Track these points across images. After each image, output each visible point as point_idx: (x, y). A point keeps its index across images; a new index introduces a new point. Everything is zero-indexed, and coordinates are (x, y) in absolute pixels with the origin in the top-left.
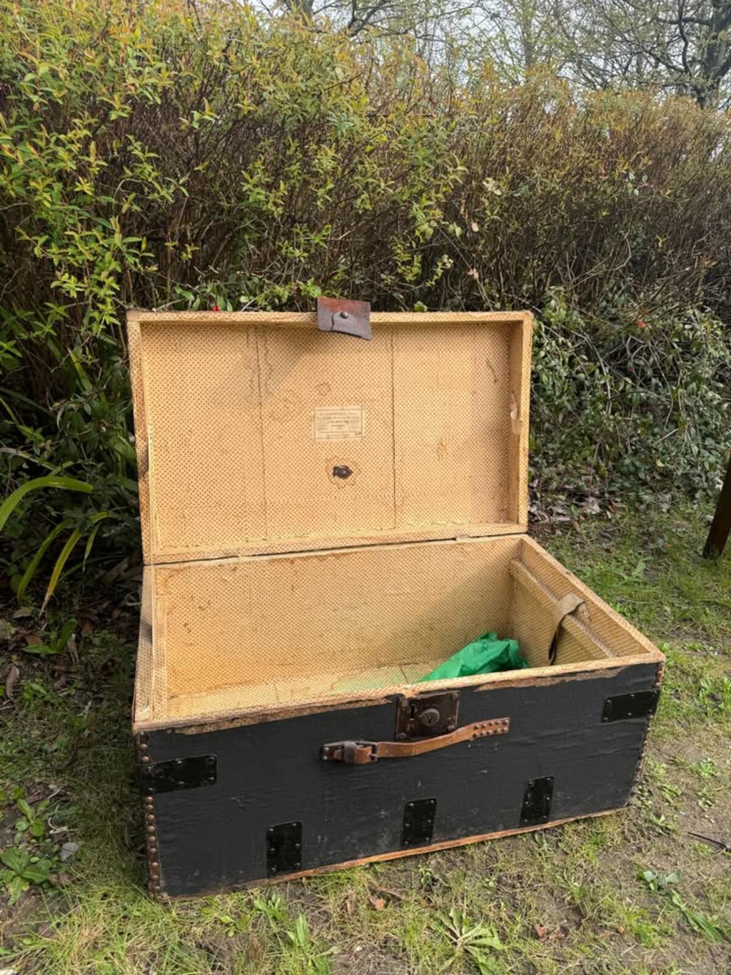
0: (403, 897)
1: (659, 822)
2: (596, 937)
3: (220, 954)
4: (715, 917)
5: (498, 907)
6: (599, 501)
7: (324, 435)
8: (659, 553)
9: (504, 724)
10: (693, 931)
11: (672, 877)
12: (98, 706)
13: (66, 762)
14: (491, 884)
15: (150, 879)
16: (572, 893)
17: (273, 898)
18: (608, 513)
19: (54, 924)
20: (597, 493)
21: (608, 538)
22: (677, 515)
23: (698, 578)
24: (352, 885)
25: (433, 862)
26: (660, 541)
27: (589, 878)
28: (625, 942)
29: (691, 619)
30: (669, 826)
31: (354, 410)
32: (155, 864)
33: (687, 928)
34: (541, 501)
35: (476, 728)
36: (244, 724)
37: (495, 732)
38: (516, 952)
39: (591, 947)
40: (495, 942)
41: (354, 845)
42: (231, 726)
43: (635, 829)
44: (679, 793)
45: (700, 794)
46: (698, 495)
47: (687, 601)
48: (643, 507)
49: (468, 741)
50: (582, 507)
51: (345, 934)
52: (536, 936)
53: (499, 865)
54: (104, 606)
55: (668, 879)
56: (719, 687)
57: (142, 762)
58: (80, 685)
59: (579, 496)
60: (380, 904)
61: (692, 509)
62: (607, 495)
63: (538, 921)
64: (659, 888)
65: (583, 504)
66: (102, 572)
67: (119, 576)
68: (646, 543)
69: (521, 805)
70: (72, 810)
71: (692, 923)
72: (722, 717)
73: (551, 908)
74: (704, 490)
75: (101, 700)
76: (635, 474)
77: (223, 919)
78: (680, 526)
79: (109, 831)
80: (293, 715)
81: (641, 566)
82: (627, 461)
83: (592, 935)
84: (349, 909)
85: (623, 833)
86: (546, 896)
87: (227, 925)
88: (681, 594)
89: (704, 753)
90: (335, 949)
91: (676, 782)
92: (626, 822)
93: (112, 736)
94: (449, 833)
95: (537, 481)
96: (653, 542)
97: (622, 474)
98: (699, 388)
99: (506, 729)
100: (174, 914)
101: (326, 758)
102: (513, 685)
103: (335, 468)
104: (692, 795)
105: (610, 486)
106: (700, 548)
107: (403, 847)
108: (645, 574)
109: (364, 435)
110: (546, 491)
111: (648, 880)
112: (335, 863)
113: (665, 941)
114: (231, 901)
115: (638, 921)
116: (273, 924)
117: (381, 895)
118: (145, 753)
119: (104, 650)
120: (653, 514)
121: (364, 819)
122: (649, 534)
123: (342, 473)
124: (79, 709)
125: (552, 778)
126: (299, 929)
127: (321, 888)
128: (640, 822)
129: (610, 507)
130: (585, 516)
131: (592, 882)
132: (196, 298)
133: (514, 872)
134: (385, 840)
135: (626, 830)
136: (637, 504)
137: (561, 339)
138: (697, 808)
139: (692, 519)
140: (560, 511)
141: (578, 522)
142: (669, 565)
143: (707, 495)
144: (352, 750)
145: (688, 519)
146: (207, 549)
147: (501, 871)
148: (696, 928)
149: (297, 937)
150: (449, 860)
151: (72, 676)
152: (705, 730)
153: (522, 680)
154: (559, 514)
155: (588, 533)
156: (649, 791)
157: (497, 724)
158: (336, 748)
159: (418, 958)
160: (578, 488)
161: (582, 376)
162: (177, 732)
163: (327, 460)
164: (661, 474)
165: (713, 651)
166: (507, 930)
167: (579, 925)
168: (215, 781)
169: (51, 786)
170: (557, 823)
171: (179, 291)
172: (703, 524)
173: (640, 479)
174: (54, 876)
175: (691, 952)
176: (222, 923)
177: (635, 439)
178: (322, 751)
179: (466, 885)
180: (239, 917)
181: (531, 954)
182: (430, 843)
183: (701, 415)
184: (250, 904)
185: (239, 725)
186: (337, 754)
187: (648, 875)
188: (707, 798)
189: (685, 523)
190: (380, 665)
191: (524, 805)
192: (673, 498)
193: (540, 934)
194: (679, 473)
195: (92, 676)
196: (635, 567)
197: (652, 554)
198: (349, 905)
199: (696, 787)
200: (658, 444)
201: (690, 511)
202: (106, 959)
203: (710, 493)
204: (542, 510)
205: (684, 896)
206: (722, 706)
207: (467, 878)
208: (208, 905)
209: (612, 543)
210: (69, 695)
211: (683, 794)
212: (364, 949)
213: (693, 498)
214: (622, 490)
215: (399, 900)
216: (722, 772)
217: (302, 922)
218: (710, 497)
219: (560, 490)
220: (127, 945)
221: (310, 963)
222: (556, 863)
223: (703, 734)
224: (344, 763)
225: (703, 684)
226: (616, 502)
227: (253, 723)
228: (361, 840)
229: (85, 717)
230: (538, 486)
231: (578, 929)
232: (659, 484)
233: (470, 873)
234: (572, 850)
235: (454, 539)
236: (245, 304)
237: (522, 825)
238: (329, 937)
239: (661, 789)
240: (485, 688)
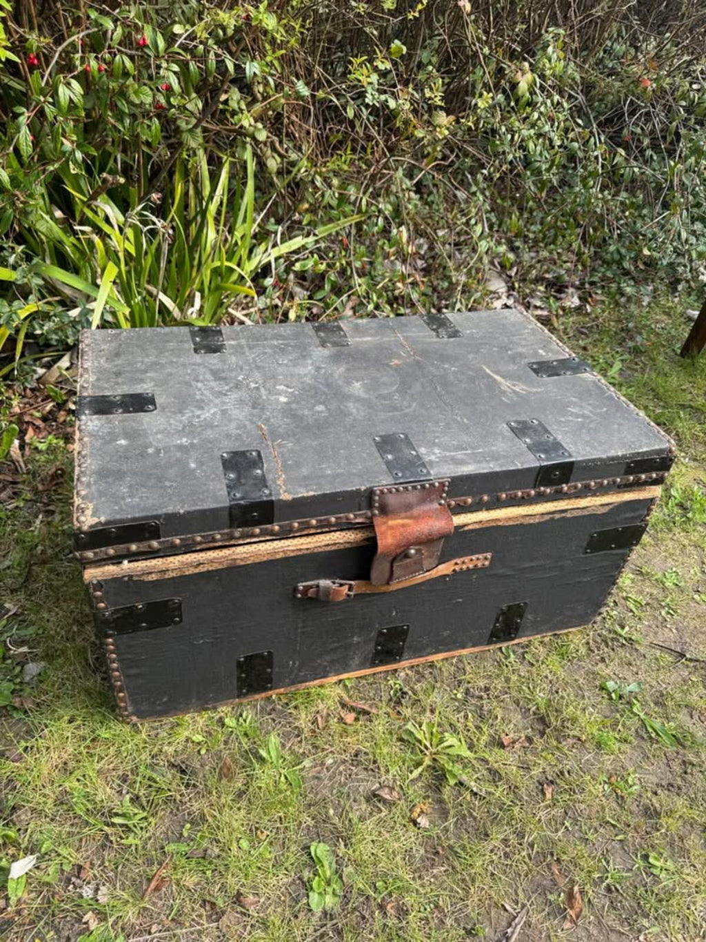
0: (374, 711)
1: (623, 633)
2: (559, 746)
3: (194, 773)
4: (672, 724)
5: (466, 717)
6: (579, 292)
8: (636, 351)
9: (486, 559)
10: (651, 738)
11: (633, 687)
12: (50, 519)
13: (21, 580)
14: (459, 696)
15: (117, 706)
16: (537, 704)
17: (244, 715)
18: (588, 307)
19: (21, 750)
20: (577, 283)
21: (585, 334)
22: (657, 310)
23: (674, 379)
24: (322, 700)
25: (402, 674)
26: (639, 339)
27: (554, 689)
28: (586, 749)
29: (665, 424)
30: (633, 638)
32: (121, 695)
33: (645, 735)
34: (518, 292)
35: (456, 564)
36: (210, 569)
37: (476, 566)
38: (483, 760)
39: (553, 754)
40: (465, 753)
41: (326, 667)
42: (197, 571)
43: (599, 640)
44: (644, 603)
45: (663, 604)
46: (680, 287)
47: (661, 404)
48: (623, 300)
49: (448, 575)
50: (561, 299)
51: (317, 748)
52: (502, 746)
53: (468, 677)
54: (48, 408)
55: (628, 688)
56: (688, 495)
57: (97, 609)
58: (29, 496)
59: (557, 287)
60: (350, 717)
61: (673, 302)
62: (587, 286)
63: (504, 731)
64: (621, 697)
65: (563, 295)
66: (41, 371)
67: (61, 375)
68: (624, 340)
69: (492, 627)
70: (31, 630)
71: (650, 730)
72: (690, 527)
73: (517, 717)
74: (687, 281)
75: (53, 512)
76: (619, 263)
77: (194, 738)
78: (660, 321)
79: (70, 653)
80: (265, 559)
81: (617, 366)
82: (612, 248)
83: (555, 743)
84: (320, 722)
85: (588, 643)
86: (512, 707)
87: (199, 743)
88: (657, 396)
89: (670, 563)
90: (307, 763)
91: (641, 592)
92: (591, 634)
93: (67, 551)
94: (419, 651)
95: (515, 269)
96: (632, 339)
97: (604, 262)
98: (697, 163)
99: (487, 563)
100: (144, 736)
101: (299, 596)
102: (500, 524)
104: (654, 604)
105: (591, 276)
106: (678, 347)
107: (373, 665)
108: (621, 374)
110: (524, 280)
111: (611, 690)
112: (306, 681)
113: (625, 747)
114: (202, 719)
115: (599, 730)
116: (244, 740)
117: (353, 709)
118: (100, 600)
119: (52, 457)
120: (633, 307)
121: (336, 645)
122: (628, 330)
124: (29, 524)
125: (525, 603)
126: (272, 747)
127: (294, 703)
128: (604, 632)
129: (590, 300)
130: (563, 309)
131: (557, 692)
132: (116, 26)
133: (482, 684)
134: (357, 661)
135: (591, 641)
136: (617, 297)
137: (556, 98)
138: (660, 618)
139: (672, 312)
140: (538, 303)
141: (557, 316)
142: (645, 364)
143: (690, 287)
144: (327, 591)
145: (668, 314)
147: (469, 682)
148: (653, 735)
149: (269, 753)
150: (418, 672)
151: (20, 486)
152: (672, 539)
153: (510, 519)
154: (536, 307)
155: (566, 329)
156: (615, 602)
157: (478, 559)
158: (311, 587)
159: (387, 771)
160: (558, 278)
161: (576, 145)
162: (135, 578)
164: (645, 263)
165: (685, 458)
166: (475, 740)
167: (542, 734)
168: (181, 621)
169: (7, 605)
170: (525, 639)
171: (94, 15)
172: (683, 320)
173: (623, 268)
174: (18, 699)
175: (648, 758)
176: (193, 742)
177: (622, 222)
178: (295, 590)
179: (435, 698)
180: (211, 735)
181: (497, 762)
182: (399, 661)
183: (695, 195)
184: (221, 722)
185: (203, 570)
186: (311, 592)
187: (611, 685)
188: (670, 608)
189: (665, 317)
191: (495, 626)
192: (655, 290)
193: (506, 743)
194: (665, 262)
195: (40, 487)
196: (611, 367)
197: (630, 353)
198: (319, 719)
199: (660, 597)
200: (646, 227)
201: (670, 304)
202: (78, 780)
203: (692, 284)
204: (519, 302)
205: (644, 704)
206: (690, 515)
207: (436, 690)
208: (178, 725)
209: (590, 340)
210: (17, 507)
211: (647, 604)
212: (335, 762)
213: (675, 290)
214: (602, 281)
215: (368, 713)
216: (686, 582)
217: (274, 740)
218: (693, 290)
219: (539, 280)
220: (97, 766)
221: (283, 779)
222: (522, 674)
223: (670, 544)
224: (319, 600)
225: (673, 492)
226: (596, 294)
227: (220, 567)
228: (332, 662)
229: (36, 533)
230: (516, 273)
231: (542, 737)
232: (642, 275)
233: (438, 685)
234: (538, 661)
236: (180, 35)
237: (490, 643)
238: (301, 751)
239: (626, 599)
240: (470, 527)
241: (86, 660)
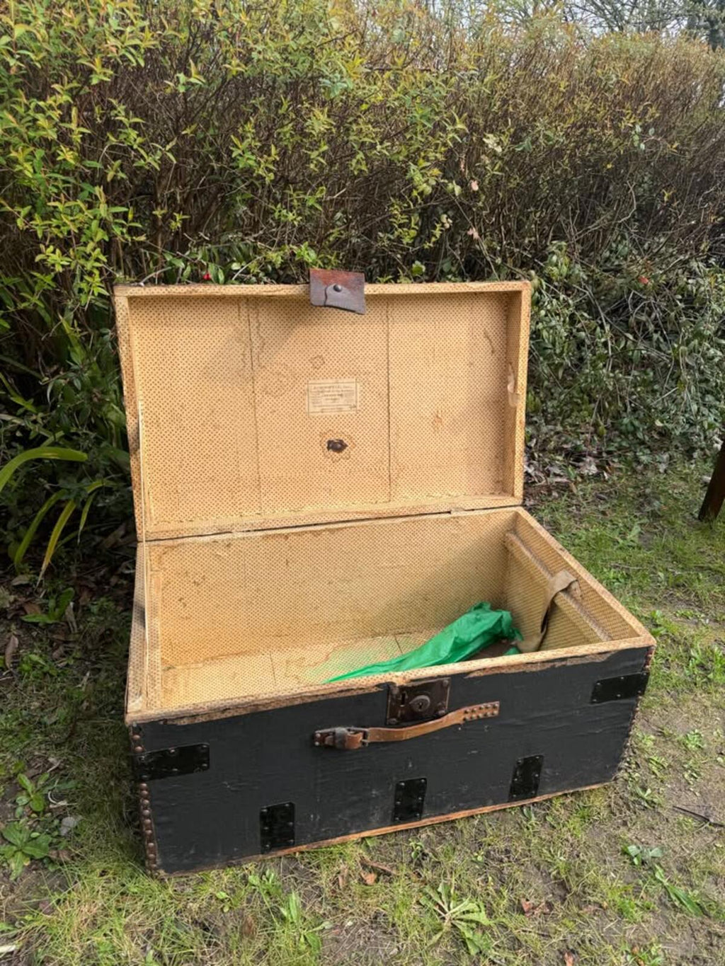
0: (394, 872)
1: (645, 796)
2: (581, 912)
3: (216, 931)
4: (697, 892)
5: (486, 881)
6: (597, 461)
7: (318, 409)
8: (655, 515)
9: (494, 707)
10: (674, 906)
11: (655, 852)
12: (97, 676)
13: (66, 735)
14: (480, 858)
15: (147, 858)
16: (558, 868)
17: (267, 873)
18: (605, 474)
19: (54, 902)
20: (595, 452)
21: (604, 499)
22: (674, 476)
23: (693, 543)
24: (344, 860)
25: (424, 836)
26: (656, 503)
27: (575, 852)
28: (608, 917)
29: (684, 585)
30: (655, 800)
31: (348, 383)
32: (152, 844)
33: (669, 903)
34: (539, 461)
35: (466, 712)
36: (236, 714)
37: (485, 715)
38: (503, 926)
39: (575, 922)
40: (482, 918)
41: (346, 822)
42: (223, 716)
43: (621, 802)
44: (666, 765)
45: (686, 766)
46: (695, 455)
47: (680, 566)
48: (640, 468)
49: (459, 725)
50: (579, 467)
51: (337, 909)
52: (522, 911)
53: (487, 839)
54: (102, 573)
55: (651, 854)
56: (708, 655)
57: (135, 752)
58: (78, 655)
59: (576, 456)
60: (370, 878)
61: (689, 468)
62: (604, 455)
63: (524, 896)
64: (643, 863)
65: (581, 464)
66: (98, 539)
67: (116, 542)
68: (642, 505)
69: (510, 782)
70: (72, 784)
71: (674, 898)
72: (712, 688)
73: (538, 883)
74: (702, 449)
75: (99, 670)
76: (634, 434)
77: (218, 895)
78: (678, 487)
79: (107, 807)
80: (284, 705)
81: (636, 530)
82: (626, 421)
83: (576, 910)
84: (341, 884)
85: (610, 806)
86: (533, 871)
87: (222, 901)
88: (675, 558)
89: (692, 724)
90: (327, 924)
91: (663, 754)
92: (613, 796)
93: (110, 707)
94: (439, 809)
95: (535, 441)
96: (649, 503)
97: (621, 433)
98: (700, 344)
99: (496, 712)
100: (170, 891)
101: (317, 743)
102: (503, 671)
103: (330, 442)
104: (677, 767)
105: (608, 446)
106: (696, 510)
107: (394, 823)
108: (640, 537)
109: (358, 408)
110: (544, 450)
111: (633, 854)
112: (327, 839)
113: (648, 916)
114: (227, 876)
115: (621, 896)
116: (266, 899)
117: (373, 870)
118: (138, 743)
119: (102, 618)
120: (650, 474)
121: (355, 798)
122: (646, 496)
123: (337, 446)
124: (77, 681)
125: (540, 756)
126: (292, 905)
127: (314, 863)
128: (626, 795)
129: (607, 467)
130: (582, 476)
131: (578, 856)
132: (186, 266)
133: (502, 846)
134: (377, 816)
135: (613, 804)
136: (634, 465)
137: (562, 296)
138: (683, 781)
139: (689, 480)
140: (558, 471)
141: (575, 483)
142: (664, 529)
143: (705, 454)
144: (343, 736)
145: (684, 480)
146: (202, 525)
147: (489, 845)
148: (677, 903)
149: (290, 912)
150: (439, 834)
151: (71, 645)
152: (693, 700)
153: (513, 666)
154: (556, 475)
155: (584, 495)
156: (636, 763)
157: (487, 708)
158: (328, 734)
159: (407, 935)
160: (576, 447)
161: (583, 334)
162: (169, 723)
163: (321, 435)
164: (660, 434)
165: (705, 619)
166: (494, 905)
167: (563, 900)
168: (208, 767)
169: (51, 760)
170: (546, 797)
171: (169, 258)
172: (700, 485)
173: (637, 438)
174: (54, 852)
175: (672, 927)
176: (217, 899)
177: (634, 397)
178: (313, 737)
179: (455, 860)
180: (234, 892)
181: (516, 929)
182: (420, 819)
183: (702, 373)
184: (245, 879)
185: (229, 715)
186: (328, 740)
187: (632, 849)
188: (693, 770)
189: (682, 483)
190: (375, 635)
191: (513, 781)
192: (671, 458)
193: (525, 909)
194: (678, 433)
195: (90, 647)
196: (631, 530)
197: (648, 517)
198: (340, 880)
199: (683, 759)
200: (656, 402)
201: (687, 471)
202: (105, 935)
203: (708, 452)
204: (539, 470)
205: (667, 871)
206: (711, 676)
207: (457, 853)
208: (203, 881)
209: (608, 505)
210: (67, 665)
211: (670, 766)
212: (355, 924)
213: (691, 457)
214: (619, 450)
215: (389, 874)
216: (709, 744)
217: (294, 898)
218: (708, 457)
219: (558, 450)
220: (125, 921)
221: (302, 940)
222: (543, 837)
223: (691, 704)
224: (336, 748)
225: (693, 653)
226: (613, 462)
227: (244, 712)
228: (353, 817)
229: (83, 689)
230: (536, 444)
231: (562, 904)
232: (657, 445)
233: (459, 847)
234: (559, 824)
235: (449, 512)
236: (237, 271)
237: (511, 800)
238: (321, 912)
239: (648, 761)
240: (475, 674)
241: (121, 814)
